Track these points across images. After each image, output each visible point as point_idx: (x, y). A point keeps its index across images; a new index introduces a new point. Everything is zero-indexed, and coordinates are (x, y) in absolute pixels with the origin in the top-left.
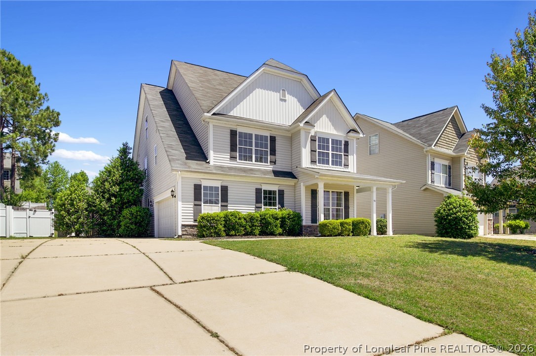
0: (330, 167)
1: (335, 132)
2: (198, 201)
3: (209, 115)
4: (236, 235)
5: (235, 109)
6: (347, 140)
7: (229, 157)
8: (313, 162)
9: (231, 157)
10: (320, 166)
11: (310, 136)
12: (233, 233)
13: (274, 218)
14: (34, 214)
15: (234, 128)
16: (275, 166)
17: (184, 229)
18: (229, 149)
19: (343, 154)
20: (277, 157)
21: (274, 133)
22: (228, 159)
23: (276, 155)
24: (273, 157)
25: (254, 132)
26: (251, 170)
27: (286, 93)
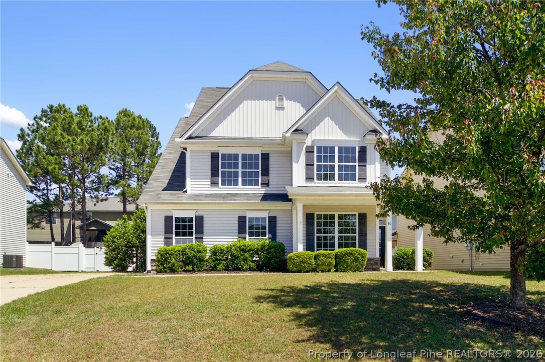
0: (337, 183)
1: (344, 137)
2: (169, 234)
3: (183, 139)
4: (193, 270)
5: (217, 129)
6: (364, 145)
7: (210, 183)
8: (309, 178)
9: (212, 183)
10: (320, 183)
11: (305, 147)
12: (190, 268)
13: (241, 250)
14: (100, 251)
15: (215, 149)
16: (267, 188)
17: (153, 264)
18: (210, 174)
19: (357, 164)
20: (270, 178)
21: (266, 150)
22: (209, 186)
23: (270, 175)
24: (265, 178)
25: (240, 151)
26: (235, 195)
27: (284, 99)
